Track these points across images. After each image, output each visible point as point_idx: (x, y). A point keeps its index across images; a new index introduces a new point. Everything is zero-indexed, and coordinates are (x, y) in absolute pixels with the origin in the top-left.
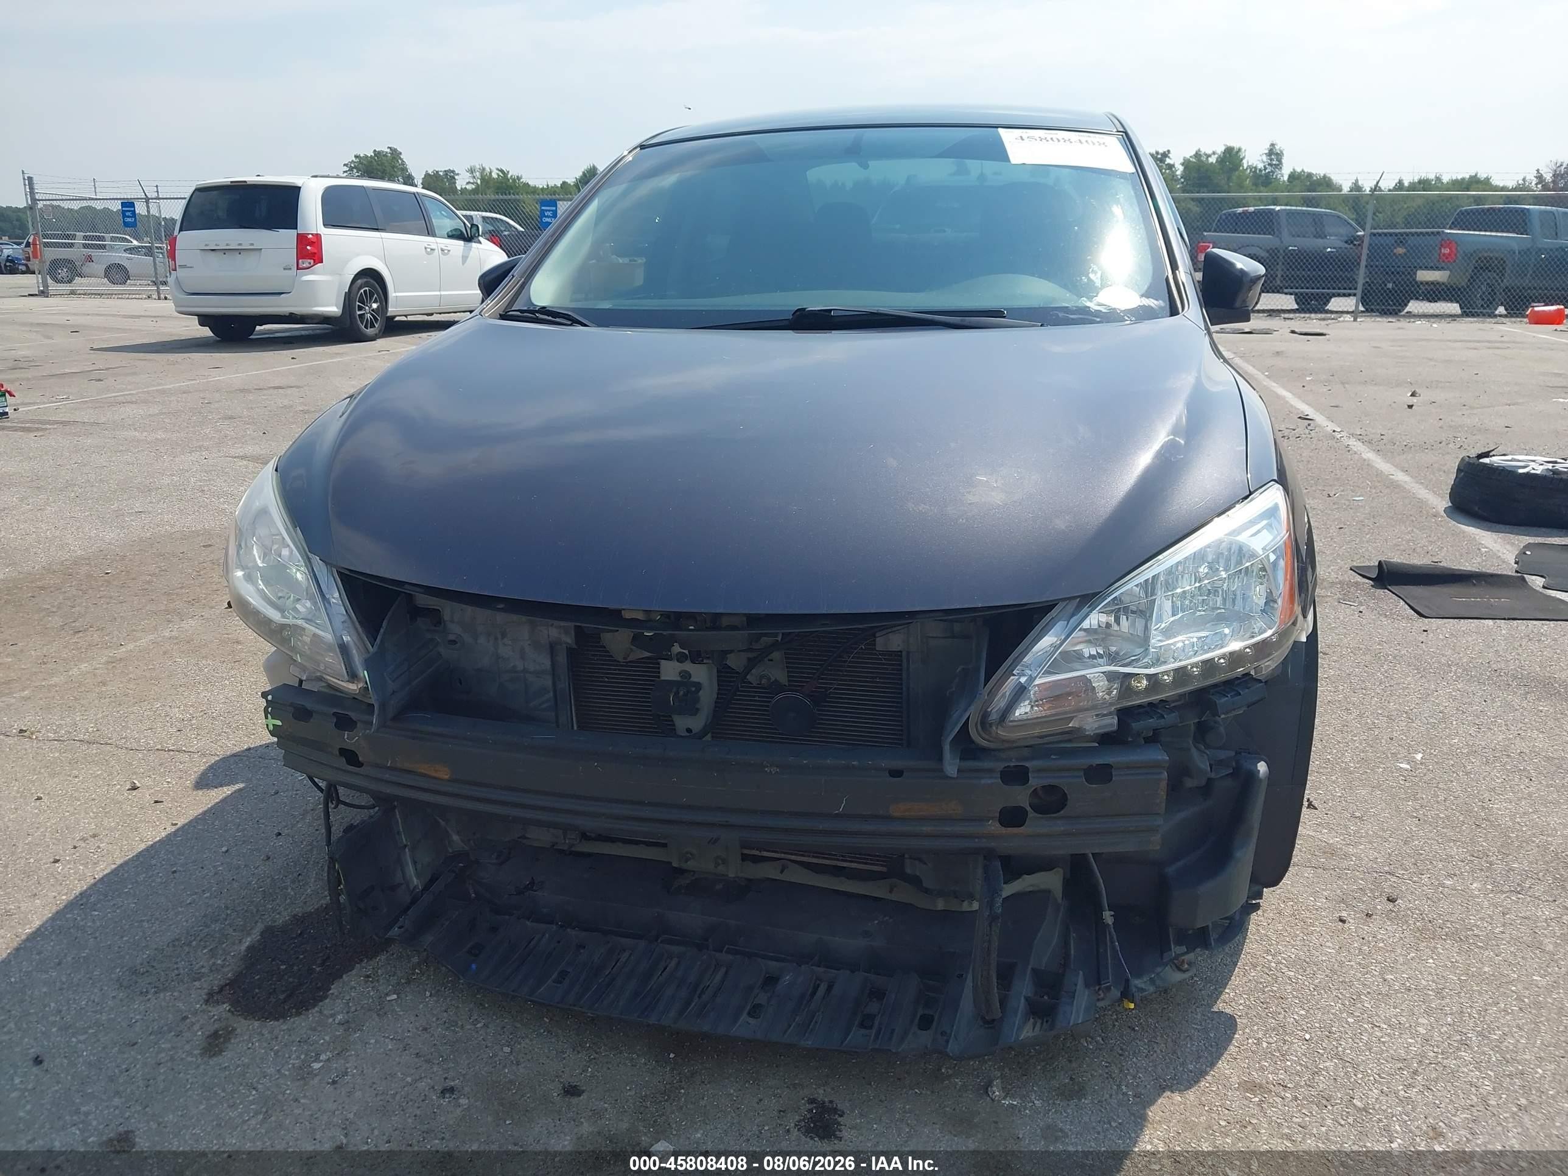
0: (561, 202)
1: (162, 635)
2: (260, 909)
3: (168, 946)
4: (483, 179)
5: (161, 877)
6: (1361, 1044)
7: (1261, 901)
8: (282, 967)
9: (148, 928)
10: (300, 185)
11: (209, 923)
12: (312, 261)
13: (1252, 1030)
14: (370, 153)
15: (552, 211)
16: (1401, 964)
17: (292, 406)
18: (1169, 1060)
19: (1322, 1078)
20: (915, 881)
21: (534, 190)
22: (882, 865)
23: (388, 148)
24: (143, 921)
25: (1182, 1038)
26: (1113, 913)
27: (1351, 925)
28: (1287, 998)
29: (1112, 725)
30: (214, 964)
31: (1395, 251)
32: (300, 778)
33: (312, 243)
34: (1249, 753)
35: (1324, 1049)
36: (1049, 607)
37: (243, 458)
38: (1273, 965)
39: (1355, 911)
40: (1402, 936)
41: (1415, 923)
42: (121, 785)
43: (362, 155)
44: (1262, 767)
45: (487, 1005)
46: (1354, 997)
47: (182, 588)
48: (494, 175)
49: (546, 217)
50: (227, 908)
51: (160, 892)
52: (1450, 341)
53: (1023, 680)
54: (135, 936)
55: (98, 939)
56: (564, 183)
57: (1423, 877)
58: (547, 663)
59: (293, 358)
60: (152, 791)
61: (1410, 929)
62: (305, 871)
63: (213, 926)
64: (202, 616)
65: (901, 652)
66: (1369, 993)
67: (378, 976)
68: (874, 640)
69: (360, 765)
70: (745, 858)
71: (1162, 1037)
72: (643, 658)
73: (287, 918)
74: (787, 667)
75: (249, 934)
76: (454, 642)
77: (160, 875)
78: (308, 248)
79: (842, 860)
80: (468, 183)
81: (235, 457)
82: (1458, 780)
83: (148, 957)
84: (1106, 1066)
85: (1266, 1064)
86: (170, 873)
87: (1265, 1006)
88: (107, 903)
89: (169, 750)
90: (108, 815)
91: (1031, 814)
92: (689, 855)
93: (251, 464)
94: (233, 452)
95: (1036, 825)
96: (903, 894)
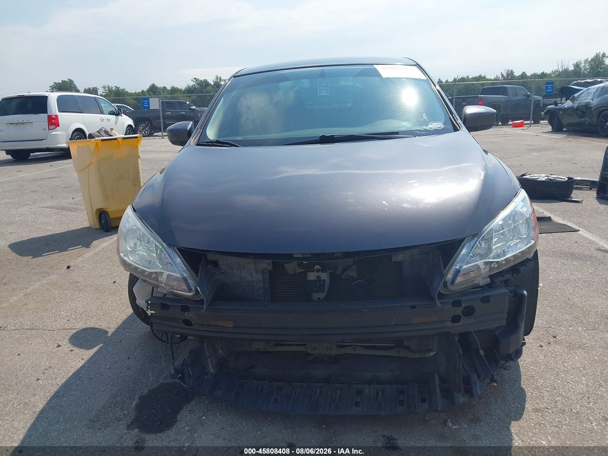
0: (151, 99)
1: (43, 282)
2: (134, 389)
3: (102, 409)
4: (109, 91)
5: (86, 381)
6: (566, 390)
7: (525, 341)
8: (153, 411)
9: (90, 402)
10: (47, 96)
11: (115, 397)
12: (55, 126)
13: (528, 390)
14: (60, 82)
15: (147, 102)
16: (567, 360)
17: (59, 185)
18: (504, 405)
19: (559, 404)
20: (408, 348)
21: (131, 94)
22: (393, 344)
23: (68, 79)
24: (87, 400)
25: (505, 396)
26: (483, 351)
27: (545, 348)
28: (535, 377)
29: (488, 281)
30: (124, 413)
31: (463, 104)
32: (128, 335)
33: (54, 119)
34: (518, 287)
35: (555, 393)
36: (462, 240)
37: (47, 207)
38: (525, 365)
39: (544, 342)
40: (563, 349)
41: (566, 345)
42: (53, 346)
43: (57, 83)
44: (525, 292)
45: (243, 416)
46: (557, 373)
47: (43, 262)
48: (114, 89)
49: (145, 104)
50: (120, 390)
51: (89, 387)
52: (488, 135)
53: (457, 267)
54: (86, 407)
55: (70, 409)
56: (143, 91)
57: (562, 327)
58: (261, 277)
59: (51, 166)
60: (67, 346)
61: (565, 347)
62: (146, 371)
63: (117, 398)
64: (57, 273)
65: (402, 261)
66: (561, 371)
67: (194, 410)
68: (392, 258)
69: (192, 325)
70: (338, 346)
71: (498, 396)
72: (300, 272)
73: (147, 391)
74: (358, 271)
75: (134, 400)
76: (223, 273)
77: (86, 380)
78: (53, 121)
79: (377, 343)
80: (103, 93)
81: (44, 207)
82: (558, 291)
83: (95, 414)
84: (484, 409)
85: (538, 401)
86: (89, 379)
87: (529, 380)
88: (68, 394)
89: (67, 329)
90: (52, 358)
91: (463, 317)
92: (315, 348)
93: (52, 210)
94: (41, 205)
95: (464, 321)
96: (403, 353)
